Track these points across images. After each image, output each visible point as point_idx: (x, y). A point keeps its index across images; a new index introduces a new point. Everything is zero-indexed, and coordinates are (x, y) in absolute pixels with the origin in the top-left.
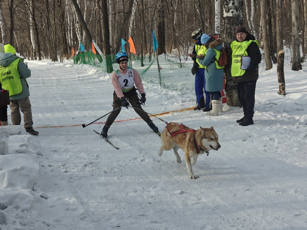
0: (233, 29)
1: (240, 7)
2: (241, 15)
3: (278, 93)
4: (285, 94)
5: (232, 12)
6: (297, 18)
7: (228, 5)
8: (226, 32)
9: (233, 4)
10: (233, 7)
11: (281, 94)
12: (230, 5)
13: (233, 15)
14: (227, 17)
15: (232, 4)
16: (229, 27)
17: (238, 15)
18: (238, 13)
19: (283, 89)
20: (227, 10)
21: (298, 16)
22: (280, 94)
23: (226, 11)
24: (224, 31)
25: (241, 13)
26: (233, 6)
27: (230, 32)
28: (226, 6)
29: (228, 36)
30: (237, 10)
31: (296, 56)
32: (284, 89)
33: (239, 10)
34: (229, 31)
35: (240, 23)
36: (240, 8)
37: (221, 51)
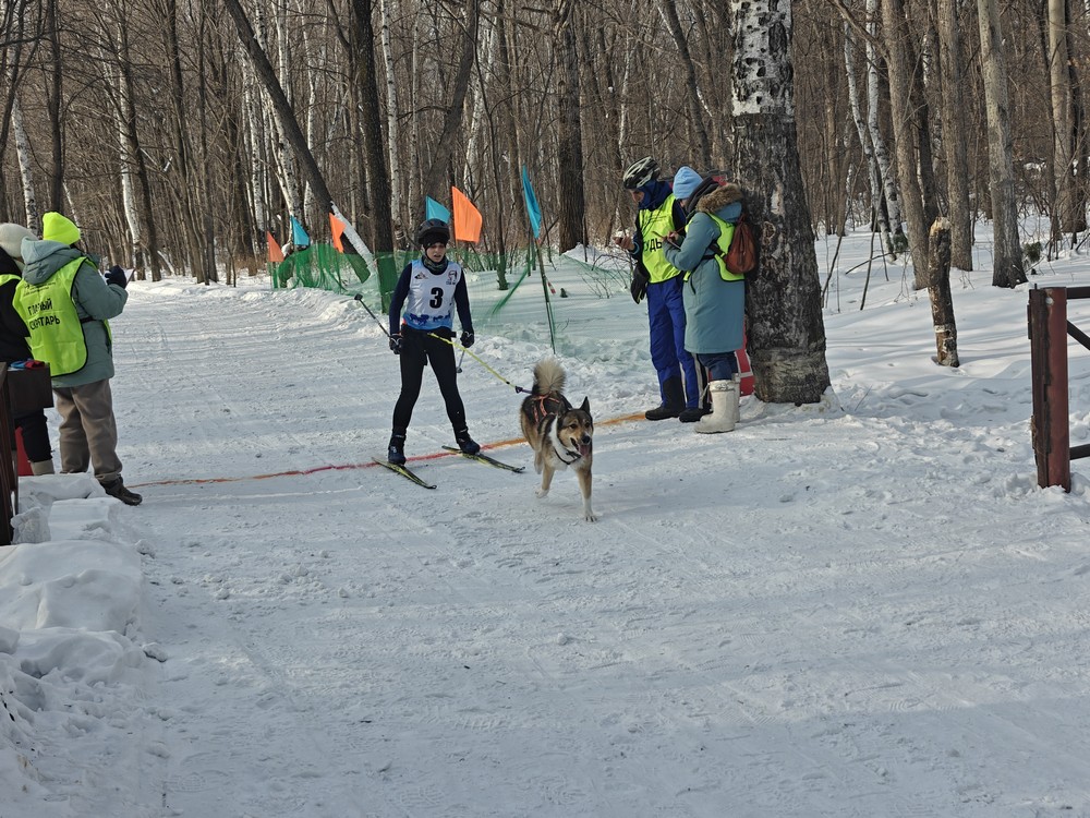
0: (763, 154)
1: (782, 82)
2: (788, 107)
3: (935, 360)
4: (956, 364)
5: (759, 100)
6: (1004, 111)
7: (744, 76)
8: (741, 164)
9: (761, 73)
10: (762, 84)
11: (945, 362)
12: (753, 77)
13: (761, 110)
14: (745, 116)
15: (758, 75)
16: (751, 148)
17: (776, 108)
18: (779, 102)
19: (948, 347)
20: (743, 93)
21: (1006, 106)
22: (940, 364)
23: (739, 96)
24: (736, 161)
25: (787, 102)
26: (762, 81)
27: (755, 163)
28: (739, 81)
29: (750, 178)
30: (773, 93)
31: (1004, 237)
32: (952, 346)
33: (780, 93)
34: (752, 159)
35: (786, 135)
36: (782, 87)
37: (735, 225)
